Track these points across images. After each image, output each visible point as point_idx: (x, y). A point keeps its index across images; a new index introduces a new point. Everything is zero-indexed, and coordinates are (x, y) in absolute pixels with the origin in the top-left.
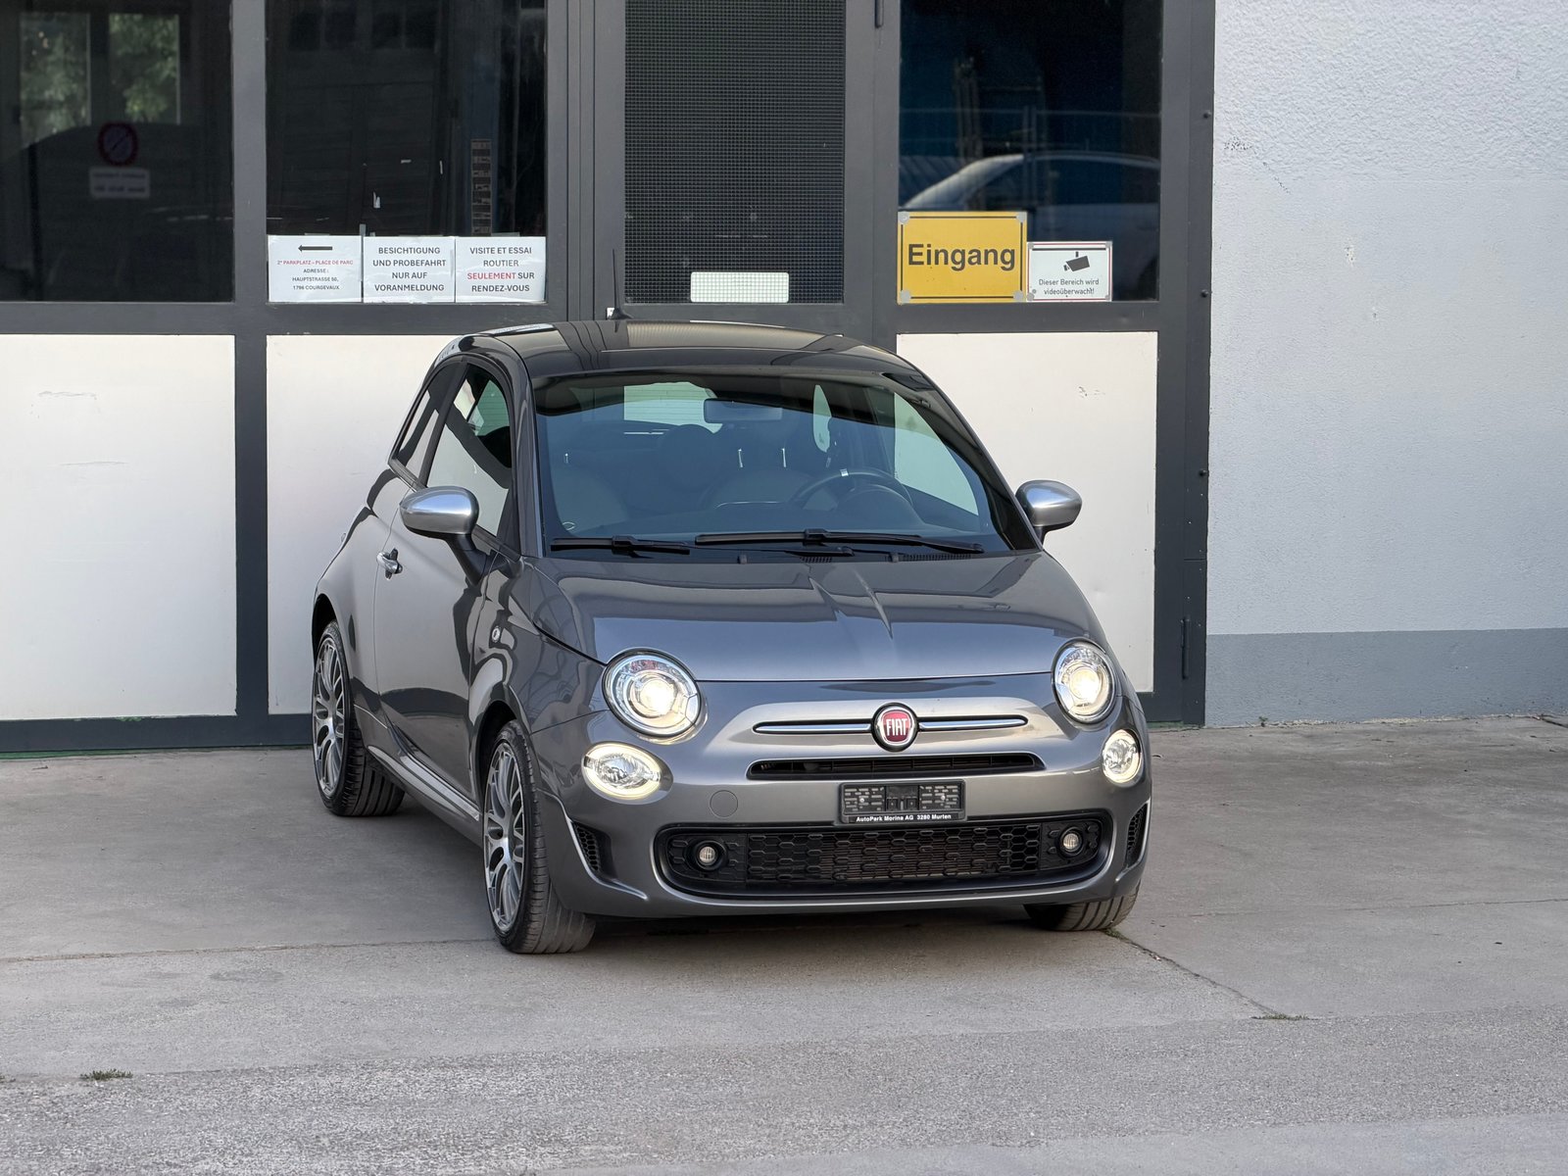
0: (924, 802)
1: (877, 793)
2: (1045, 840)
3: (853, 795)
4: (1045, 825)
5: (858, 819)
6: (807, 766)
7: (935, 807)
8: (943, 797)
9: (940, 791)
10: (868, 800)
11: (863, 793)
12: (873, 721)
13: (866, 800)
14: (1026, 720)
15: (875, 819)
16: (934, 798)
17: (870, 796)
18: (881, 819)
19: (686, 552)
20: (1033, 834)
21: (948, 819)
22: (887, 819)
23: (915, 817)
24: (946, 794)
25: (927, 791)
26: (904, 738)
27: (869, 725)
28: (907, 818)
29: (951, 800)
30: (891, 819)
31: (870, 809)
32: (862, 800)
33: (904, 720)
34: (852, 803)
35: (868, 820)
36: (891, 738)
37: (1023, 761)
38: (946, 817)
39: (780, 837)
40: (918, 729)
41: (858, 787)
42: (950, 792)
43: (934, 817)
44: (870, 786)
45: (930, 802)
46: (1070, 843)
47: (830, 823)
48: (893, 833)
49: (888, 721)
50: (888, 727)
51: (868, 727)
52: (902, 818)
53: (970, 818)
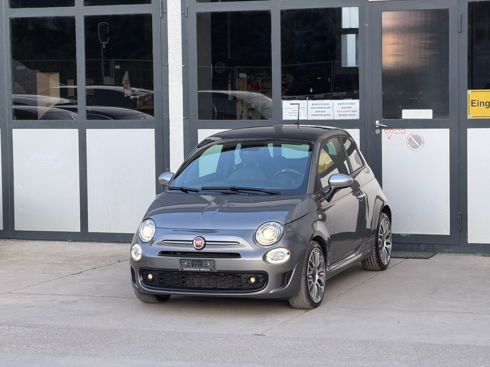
0: (203, 265)
1: (190, 262)
2: (243, 279)
3: (183, 262)
4: (242, 274)
5: (184, 269)
6: (177, 253)
7: (206, 267)
8: (208, 264)
9: (208, 262)
10: (188, 264)
11: (186, 262)
12: (192, 241)
13: (187, 264)
14: (239, 243)
15: (189, 269)
16: (206, 264)
17: (188, 262)
18: (190, 269)
19: (198, 191)
20: (239, 277)
21: (209, 271)
22: (192, 269)
23: (200, 269)
24: (210, 263)
25: (204, 262)
26: (201, 246)
27: (192, 242)
28: (197, 269)
29: (211, 265)
30: (193, 269)
31: (188, 266)
32: (186, 263)
33: (201, 241)
34: (183, 264)
35: (186, 269)
36: (197, 246)
37: (237, 255)
38: (208, 270)
39: (167, 272)
40: (205, 245)
41: (185, 260)
42: (211, 263)
43: (205, 270)
44: (188, 260)
45: (205, 265)
46: (253, 280)
47: (178, 270)
48: (197, 274)
49: (196, 241)
50: (196, 243)
51: (191, 243)
53: (218, 271)
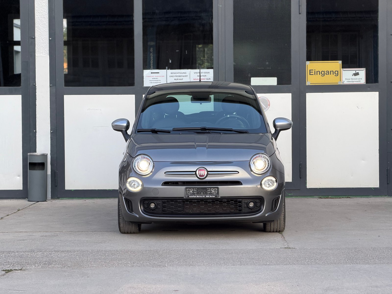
0: (208, 192)
1: (195, 190)
2: (243, 204)
3: (189, 190)
4: (243, 200)
5: (190, 196)
7: (211, 194)
8: (213, 191)
9: (212, 190)
10: (193, 192)
11: (191, 190)
12: (195, 172)
13: (192, 192)
14: (239, 172)
15: (194, 197)
16: (211, 192)
17: (193, 190)
18: (196, 197)
19: (170, 132)
20: (240, 202)
21: (214, 197)
22: (197, 196)
23: (205, 196)
24: (214, 190)
25: (209, 190)
26: (204, 176)
27: (195, 173)
28: (203, 196)
29: (215, 192)
30: (199, 197)
31: (193, 194)
32: (191, 191)
33: (204, 171)
34: (189, 192)
35: (192, 197)
36: (200, 176)
37: (237, 183)
38: (214, 196)
39: (171, 201)
40: (208, 174)
41: (190, 188)
42: (215, 190)
43: (210, 196)
44: (193, 188)
45: (210, 192)
46: (251, 205)
47: (183, 197)
48: (200, 201)
49: (199, 171)
50: (199, 173)
51: (194, 173)
52: (202, 196)
53: (221, 197)
